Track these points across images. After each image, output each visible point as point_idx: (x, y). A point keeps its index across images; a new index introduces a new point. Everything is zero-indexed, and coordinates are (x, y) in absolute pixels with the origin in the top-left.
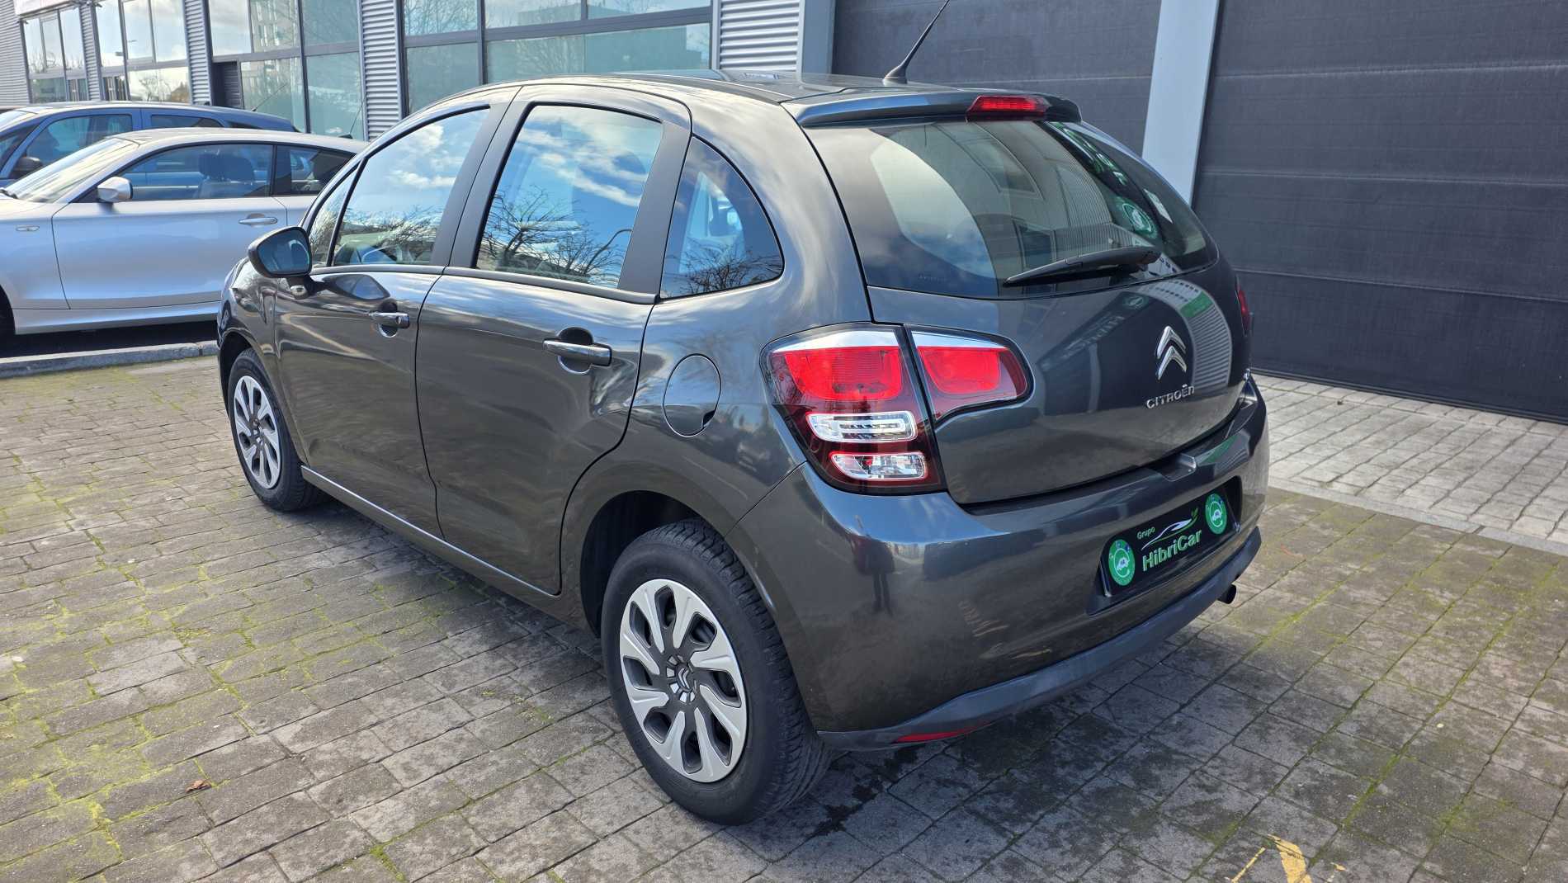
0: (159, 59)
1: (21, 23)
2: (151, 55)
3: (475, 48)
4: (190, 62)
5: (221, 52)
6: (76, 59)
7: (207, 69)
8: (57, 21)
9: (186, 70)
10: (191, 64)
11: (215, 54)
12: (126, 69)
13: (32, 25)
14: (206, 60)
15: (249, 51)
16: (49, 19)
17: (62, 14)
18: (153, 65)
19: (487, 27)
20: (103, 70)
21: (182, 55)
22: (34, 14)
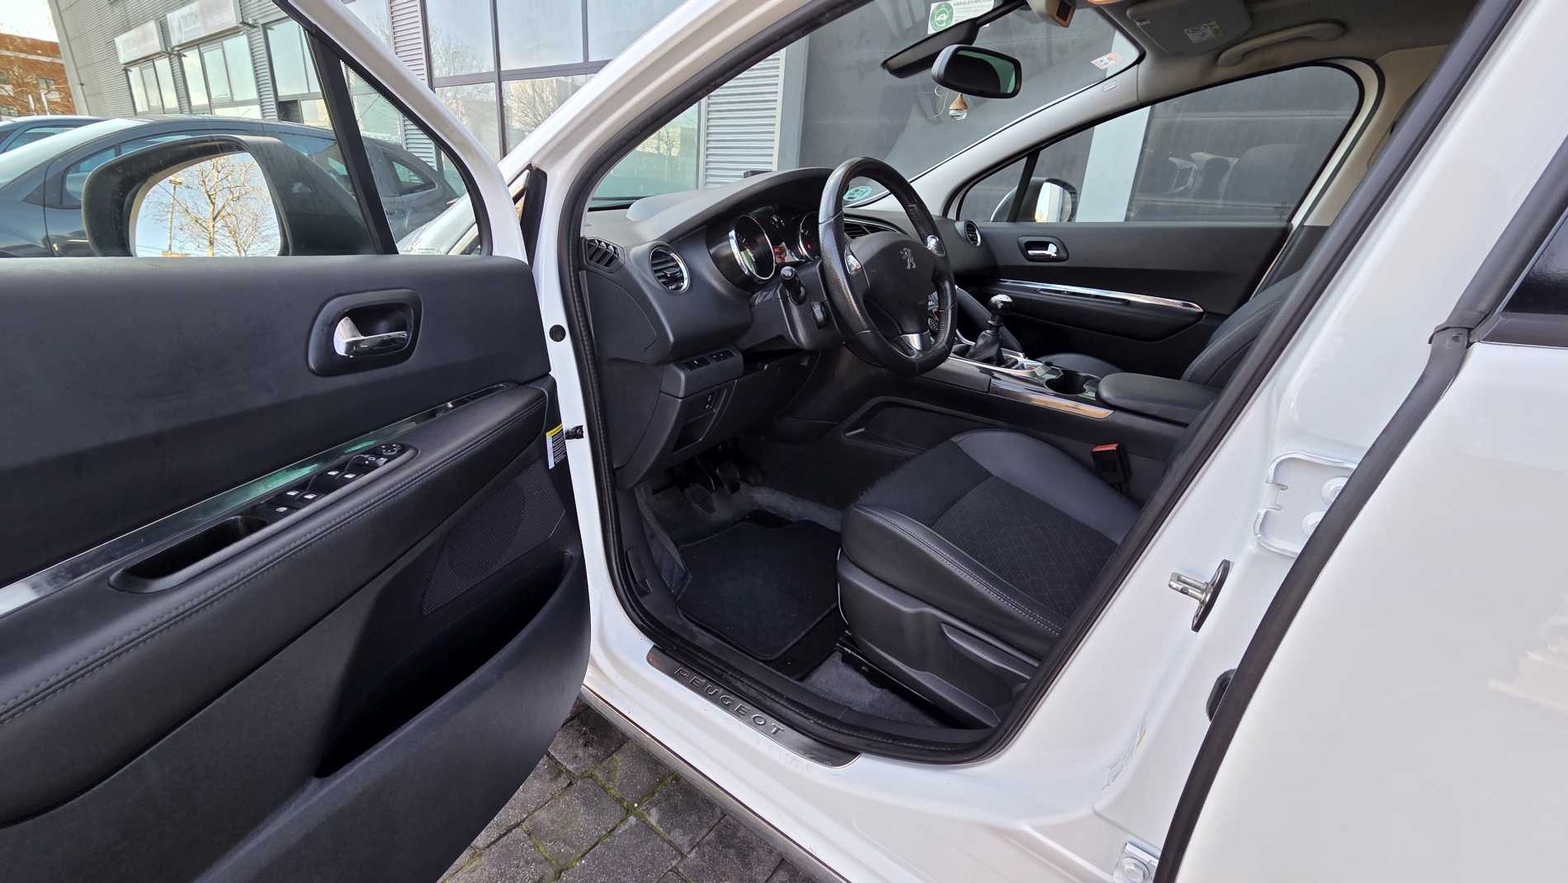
0: (236, 98)
1: (126, 71)
2: (229, 95)
3: (493, 85)
4: (261, 101)
5: (285, 92)
6: (171, 100)
7: (274, 107)
8: (153, 69)
9: (258, 106)
10: (262, 103)
11: (279, 94)
12: (211, 107)
13: (134, 73)
14: (273, 99)
15: (307, 92)
16: (146, 68)
17: (157, 63)
18: (233, 103)
19: (502, 69)
20: (192, 108)
21: (254, 95)
22: (134, 63)
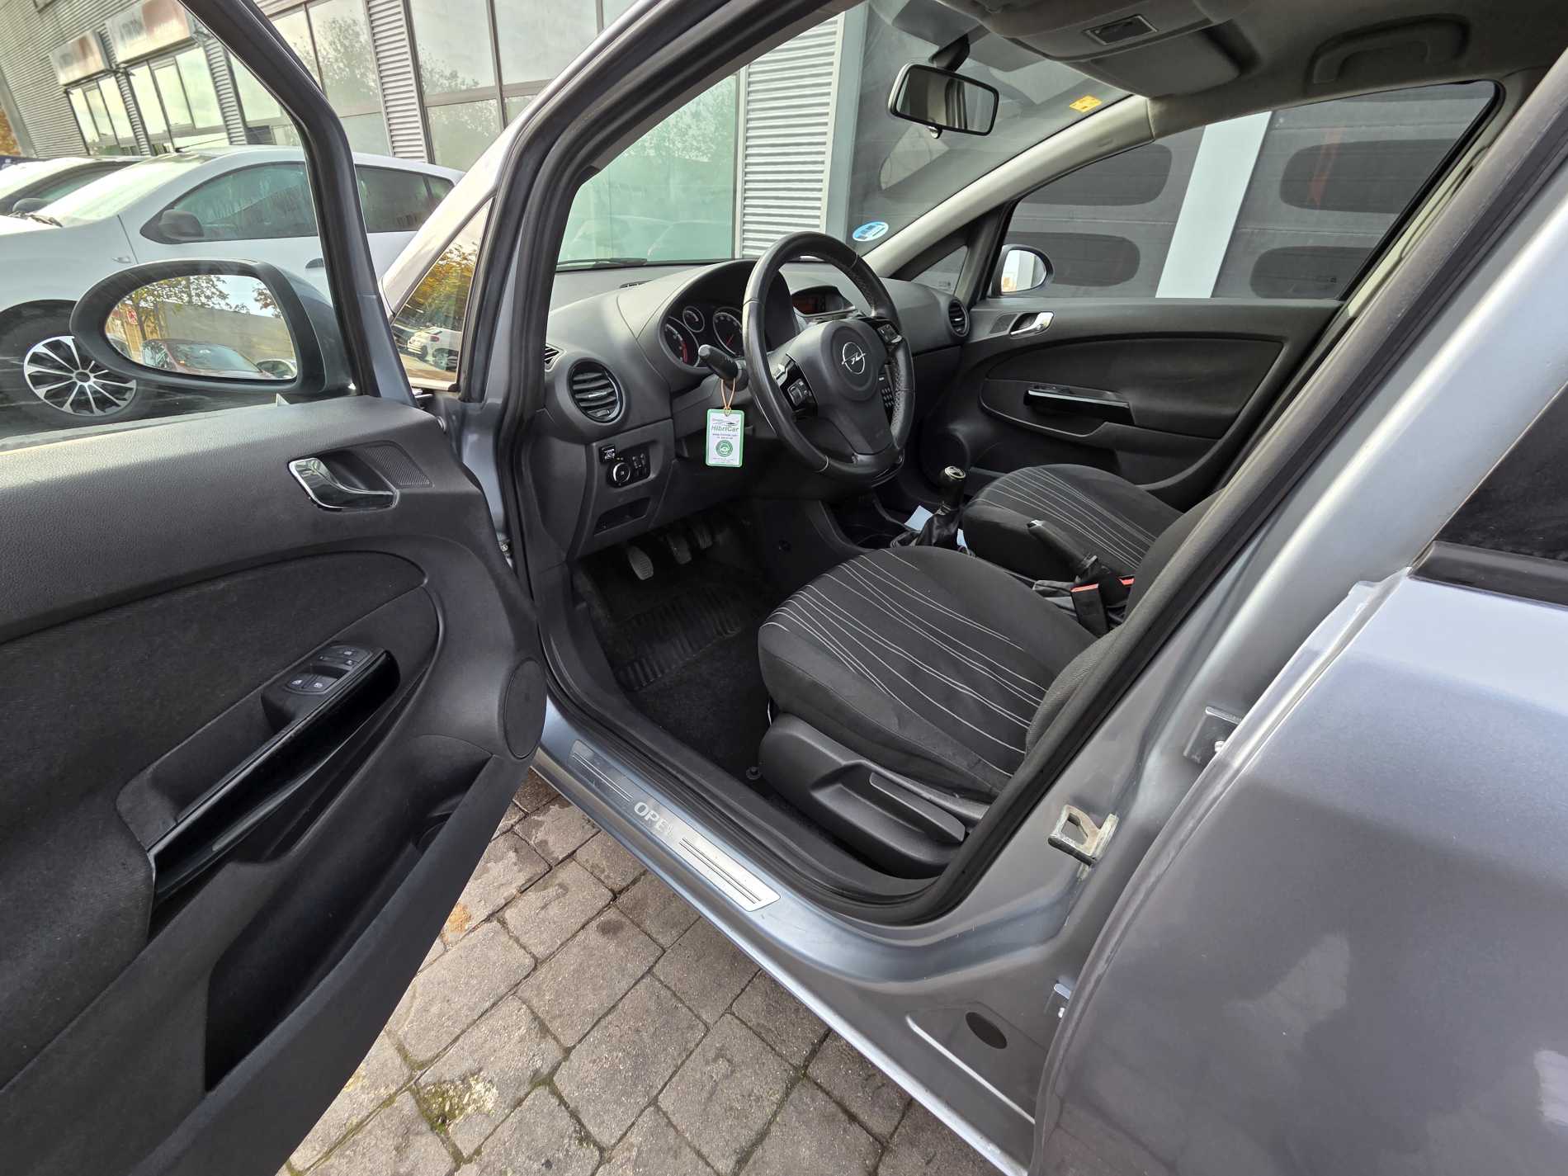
0: (199, 125)
1: (67, 93)
2: (190, 122)
3: (495, 104)
4: (227, 128)
5: (253, 116)
7: (243, 133)
8: (98, 91)
9: (224, 135)
11: (248, 119)
12: (170, 134)
13: (77, 95)
14: (240, 125)
16: (90, 89)
17: (101, 83)
19: (504, 83)
20: (151, 138)
21: (219, 121)
22: (76, 83)
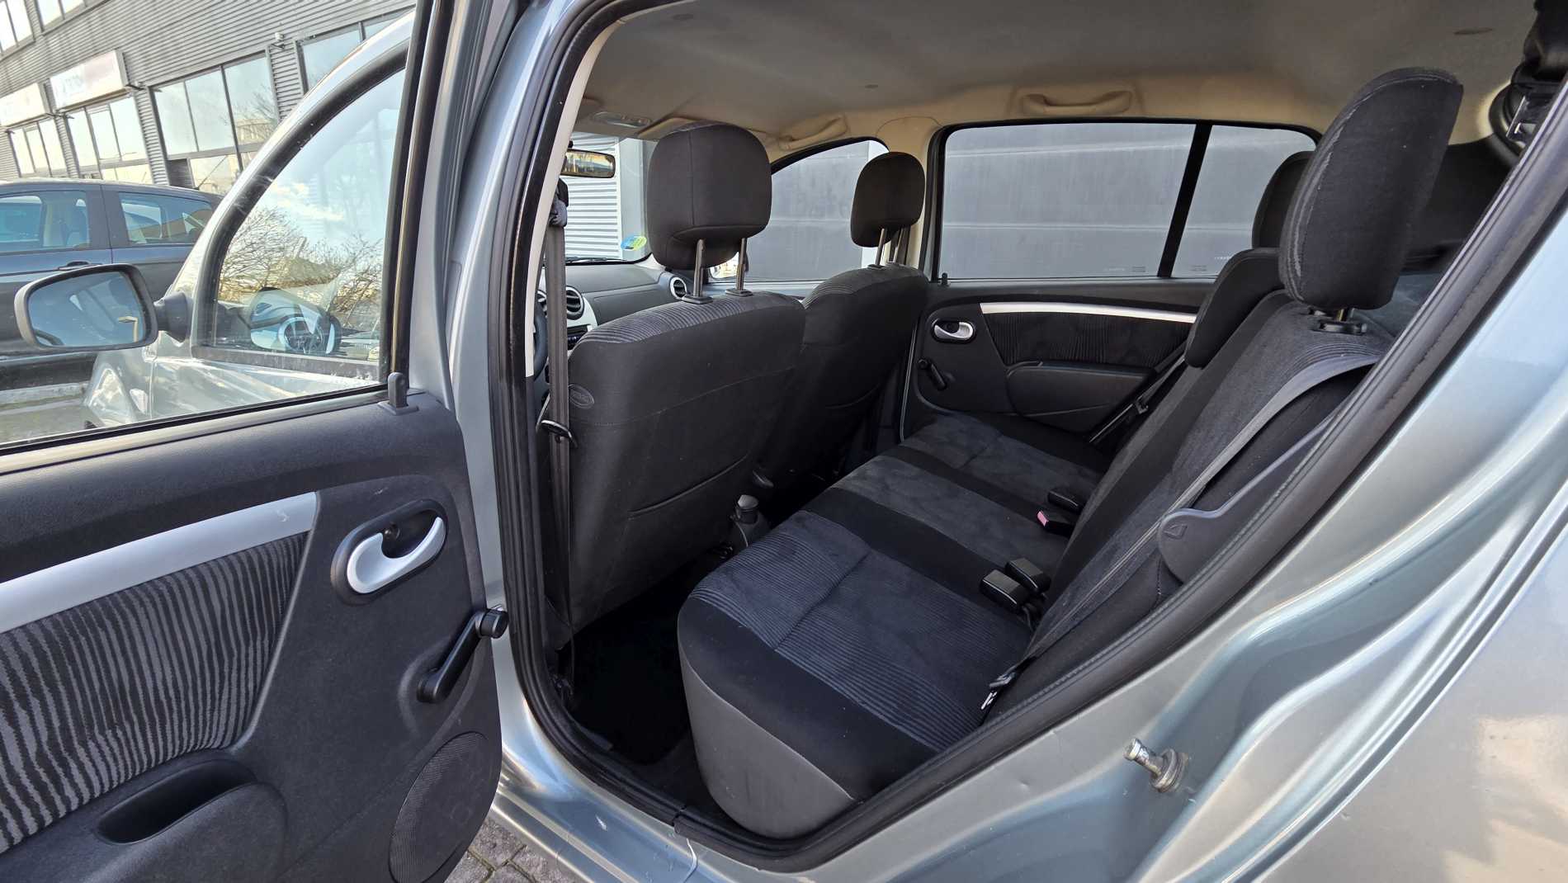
0: (125, 158)
1: (8, 132)
2: (118, 156)
4: (150, 162)
5: (175, 150)
6: (58, 163)
7: (163, 166)
8: (37, 131)
9: (146, 167)
11: (169, 153)
12: (99, 169)
13: (18, 135)
14: (162, 158)
15: (195, 151)
16: (31, 130)
17: (40, 124)
18: (120, 164)
20: (81, 169)
21: (143, 155)
22: (19, 125)
